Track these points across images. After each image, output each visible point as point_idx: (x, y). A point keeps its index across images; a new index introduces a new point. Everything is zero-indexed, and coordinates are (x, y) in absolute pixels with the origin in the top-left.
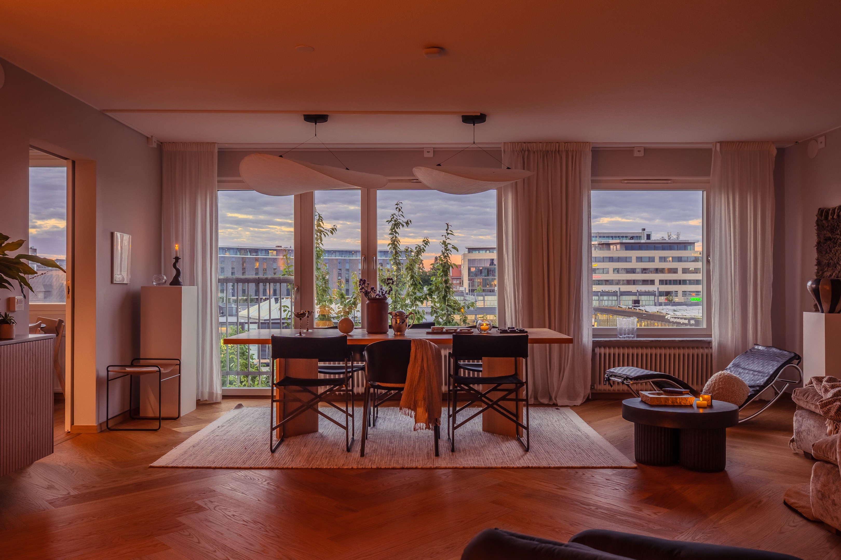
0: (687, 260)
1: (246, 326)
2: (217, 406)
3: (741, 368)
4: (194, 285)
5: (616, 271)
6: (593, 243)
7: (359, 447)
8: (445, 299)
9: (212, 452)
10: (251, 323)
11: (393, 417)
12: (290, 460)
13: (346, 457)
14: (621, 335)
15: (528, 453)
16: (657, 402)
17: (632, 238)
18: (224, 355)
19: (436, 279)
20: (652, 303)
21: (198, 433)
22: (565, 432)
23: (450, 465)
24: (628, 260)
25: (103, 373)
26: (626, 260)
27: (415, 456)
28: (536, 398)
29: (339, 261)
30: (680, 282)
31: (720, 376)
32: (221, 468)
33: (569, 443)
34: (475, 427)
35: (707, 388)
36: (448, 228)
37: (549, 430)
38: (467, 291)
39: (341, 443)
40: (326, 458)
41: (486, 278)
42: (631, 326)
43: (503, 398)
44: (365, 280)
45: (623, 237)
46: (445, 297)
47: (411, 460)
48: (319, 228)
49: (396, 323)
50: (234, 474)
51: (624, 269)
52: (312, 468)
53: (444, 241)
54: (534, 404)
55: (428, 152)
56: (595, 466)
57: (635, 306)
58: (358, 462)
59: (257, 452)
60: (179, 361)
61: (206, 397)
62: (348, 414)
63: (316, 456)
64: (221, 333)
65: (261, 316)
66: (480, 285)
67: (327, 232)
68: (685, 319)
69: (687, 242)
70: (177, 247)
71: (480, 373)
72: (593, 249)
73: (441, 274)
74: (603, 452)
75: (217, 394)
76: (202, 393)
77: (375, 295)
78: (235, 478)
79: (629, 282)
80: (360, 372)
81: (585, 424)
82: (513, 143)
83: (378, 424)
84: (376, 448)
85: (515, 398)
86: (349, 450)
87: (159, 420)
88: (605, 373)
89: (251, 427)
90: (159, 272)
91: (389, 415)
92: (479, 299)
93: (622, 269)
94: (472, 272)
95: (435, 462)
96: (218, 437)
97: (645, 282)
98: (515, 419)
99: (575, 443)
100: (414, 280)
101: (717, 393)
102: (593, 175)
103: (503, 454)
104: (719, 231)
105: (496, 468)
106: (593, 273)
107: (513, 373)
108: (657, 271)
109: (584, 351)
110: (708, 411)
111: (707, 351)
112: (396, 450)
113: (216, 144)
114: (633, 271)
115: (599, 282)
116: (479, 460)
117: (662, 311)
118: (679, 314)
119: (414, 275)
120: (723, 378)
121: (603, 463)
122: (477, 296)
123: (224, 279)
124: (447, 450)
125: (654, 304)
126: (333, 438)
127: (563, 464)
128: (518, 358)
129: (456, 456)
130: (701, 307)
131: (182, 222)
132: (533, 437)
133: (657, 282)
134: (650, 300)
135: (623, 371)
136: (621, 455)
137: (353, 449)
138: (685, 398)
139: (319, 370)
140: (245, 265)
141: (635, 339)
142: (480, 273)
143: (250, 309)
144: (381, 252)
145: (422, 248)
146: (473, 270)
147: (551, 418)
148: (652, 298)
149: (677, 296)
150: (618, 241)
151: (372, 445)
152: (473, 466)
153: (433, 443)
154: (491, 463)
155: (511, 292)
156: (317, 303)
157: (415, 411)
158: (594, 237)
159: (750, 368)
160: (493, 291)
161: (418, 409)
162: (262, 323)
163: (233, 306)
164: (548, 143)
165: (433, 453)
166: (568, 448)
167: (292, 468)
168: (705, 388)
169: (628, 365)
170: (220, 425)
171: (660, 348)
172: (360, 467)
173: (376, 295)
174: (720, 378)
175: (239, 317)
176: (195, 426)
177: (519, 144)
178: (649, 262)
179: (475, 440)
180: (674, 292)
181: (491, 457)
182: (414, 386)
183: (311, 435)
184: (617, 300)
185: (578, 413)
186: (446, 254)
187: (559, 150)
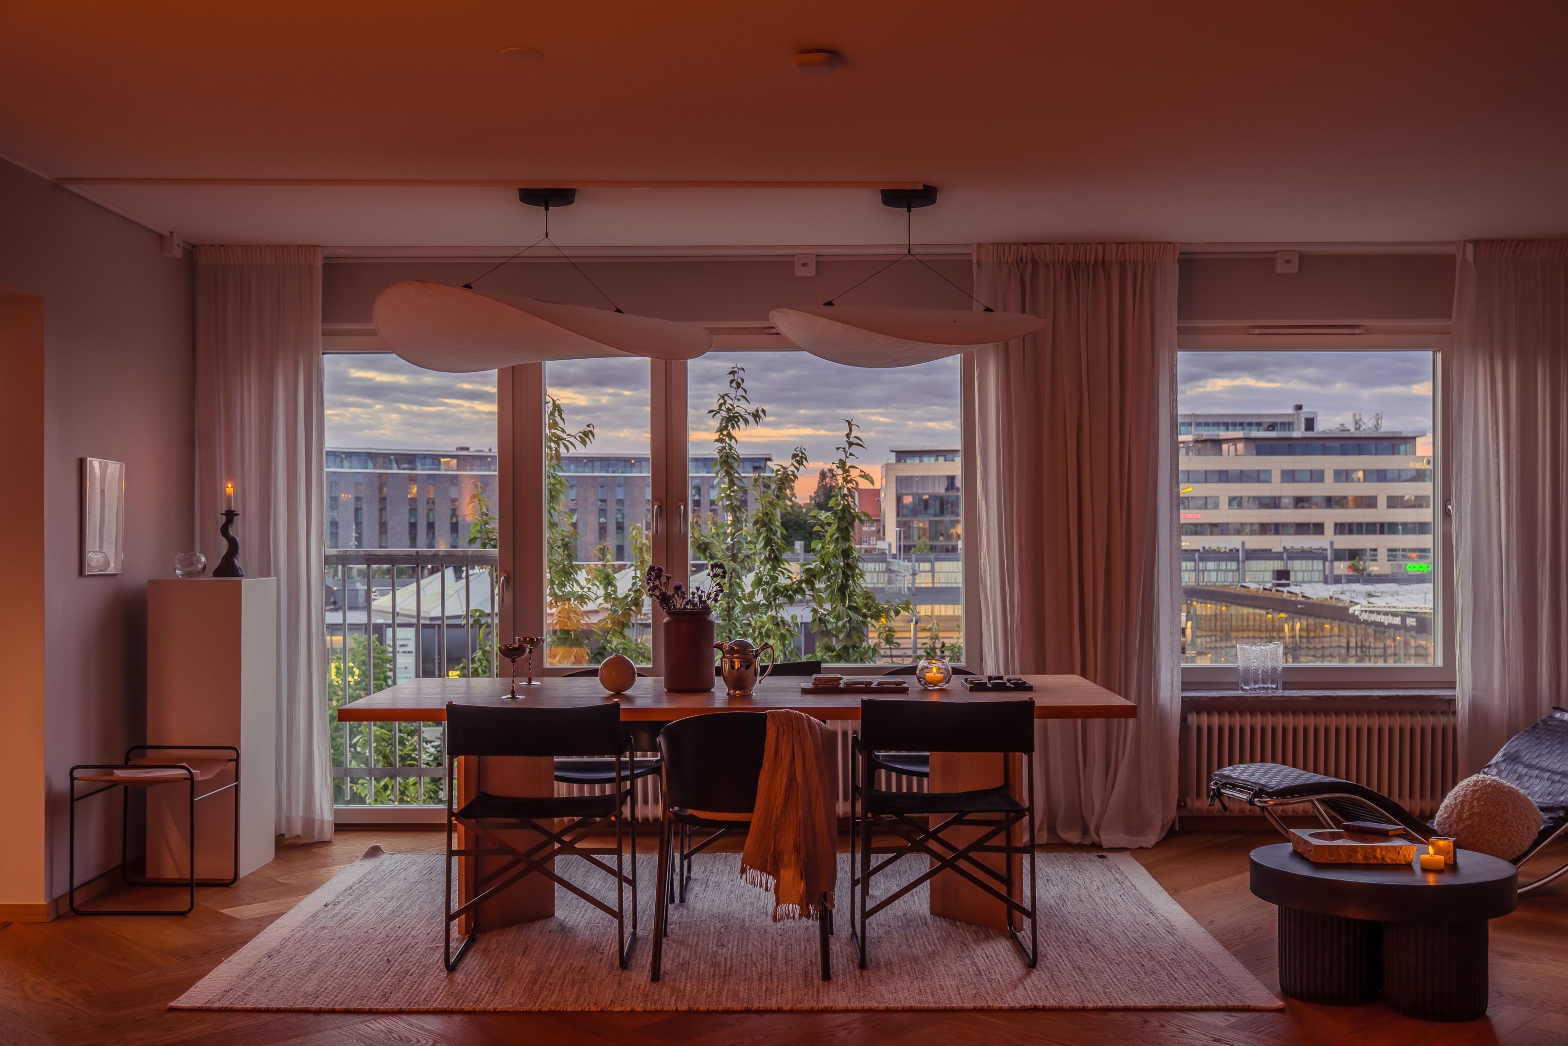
0: (1399, 477)
1: (389, 631)
2: (322, 850)
3: (1523, 764)
4: (269, 575)
5: (1235, 503)
6: (1181, 438)
7: (648, 957)
8: (843, 594)
9: (311, 970)
10: (400, 625)
11: (725, 878)
12: (491, 990)
13: (619, 983)
14: (1247, 684)
15: (1035, 971)
16: (1331, 856)
17: (1272, 427)
18: (338, 701)
19: (823, 547)
20: (1317, 576)
21: (280, 921)
22: (1119, 917)
23: (855, 1004)
24: (1262, 477)
25: (62, 784)
26: (1258, 477)
27: (775, 980)
28: (1052, 830)
29: (600, 480)
30: (1382, 528)
31: (1475, 785)
32: (333, 1011)
33: (1128, 946)
34: (914, 904)
35: (1445, 813)
36: (851, 430)
37: (1082, 911)
38: (894, 551)
39: (606, 946)
40: (573, 985)
41: (937, 519)
42: (1269, 664)
43: (979, 846)
44: (660, 570)
45: (1250, 424)
46: (843, 588)
47: (766, 991)
48: (553, 431)
49: (732, 667)
50: (362, 1027)
51: (1254, 498)
52: (540, 1011)
53: (840, 460)
54: (1047, 843)
55: (804, 265)
56: (1187, 1004)
57: (1278, 585)
58: (646, 996)
59: (414, 969)
60: (235, 753)
61: (298, 829)
62: (621, 879)
63: (550, 981)
64: (332, 649)
65: (422, 609)
66: (924, 534)
67: (572, 440)
68: (1394, 614)
69: (1398, 435)
70: (230, 488)
71: (925, 780)
72: (1182, 452)
73: (835, 537)
74: (1207, 969)
75: (322, 821)
76: (289, 819)
77: (684, 603)
78: (365, 1037)
79: (1264, 529)
80: (650, 777)
81: (1164, 896)
82: (997, 244)
83: (691, 896)
84: (687, 958)
85: (1004, 845)
86: (624, 963)
87: (189, 889)
88: (1209, 779)
89: (400, 906)
90: (190, 547)
91: (717, 874)
92: (921, 569)
93: (1249, 497)
94: (907, 506)
95: (821, 994)
96: (326, 931)
97: (1302, 528)
98: (1002, 889)
99: (1143, 944)
100: (772, 551)
101: (1468, 826)
102: (1181, 316)
103: (976, 975)
104: (1471, 445)
105: (961, 1010)
106: (1181, 506)
107: (1000, 782)
108: (1330, 502)
109: (1162, 719)
110: (1447, 880)
111: (1443, 720)
112: (732, 963)
113: (320, 249)
114: (1274, 503)
115: (1197, 529)
116: (923, 990)
117: (1341, 597)
118: (1379, 603)
119: (773, 537)
120: (1480, 790)
121: (1207, 997)
122: (916, 561)
123: (337, 556)
124: (848, 965)
125: (1322, 579)
126: (587, 933)
127: (1115, 999)
128: (1011, 754)
129: (869, 978)
130: (1430, 586)
131: (242, 425)
132: (1045, 929)
133: (1329, 529)
134: (1312, 571)
135: (1253, 774)
136: (1249, 976)
137: (634, 961)
138: (1395, 848)
139: (556, 773)
140: (385, 490)
141: (1280, 693)
142: (922, 507)
143: (397, 592)
144: (696, 460)
145: (790, 473)
146: (908, 500)
147: (1088, 881)
148: (1318, 565)
149: (1376, 560)
150: (1239, 434)
151: (677, 951)
152: (908, 1005)
153: (816, 945)
154: (949, 998)
155: (995, 587)
156: (551, 603)
157: (776, 875)
158: (1183, 424)
159: (1544, 764)
160: (954, 549)
161: (782, 873)
162: (424, 626)
163: (359, 586)
164: (1080, 244)
165: (818, 972)
166: (1127, 957)
167: (495, 1011)
168: (1439, 812)
169: (1263, 760)
170: (329, 900)
171: (1337, 713)
172: (650, 1007)
173: (687, 604)
174: (1474, 791)
175: (372, 613)
176: (272, 902)
177: (1013, 246)
178: (1311, 481)
179: (913, 938)
180: (1368, 551)
181: (949, 982)
182: (773, 820)
183: (538, 925)
184: (1238, 570)
185: (1149, 869)
186: (846, 491)
187: (1104, 260)
